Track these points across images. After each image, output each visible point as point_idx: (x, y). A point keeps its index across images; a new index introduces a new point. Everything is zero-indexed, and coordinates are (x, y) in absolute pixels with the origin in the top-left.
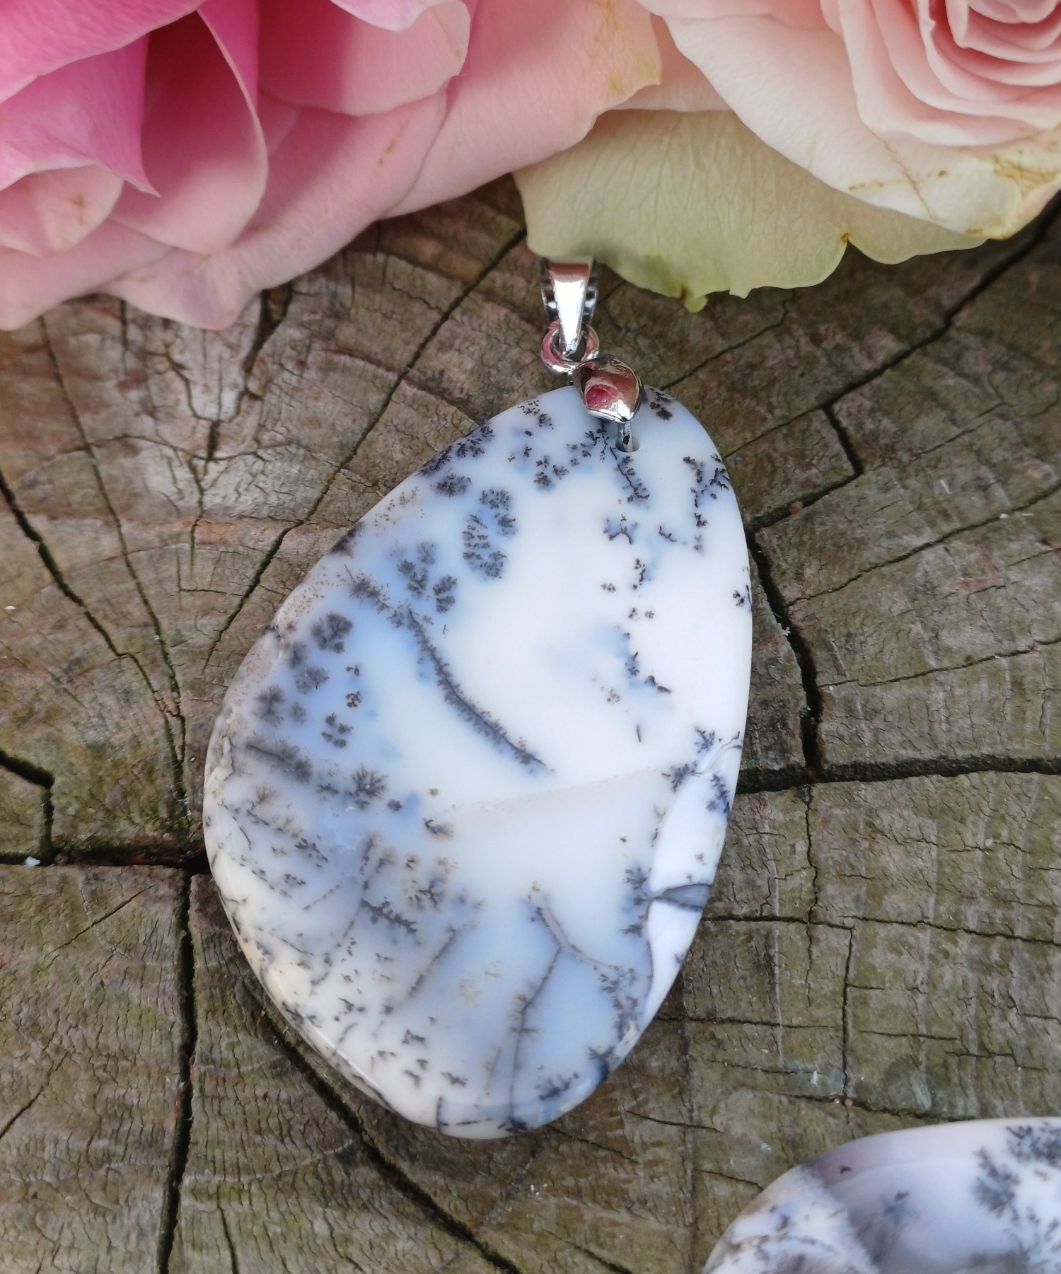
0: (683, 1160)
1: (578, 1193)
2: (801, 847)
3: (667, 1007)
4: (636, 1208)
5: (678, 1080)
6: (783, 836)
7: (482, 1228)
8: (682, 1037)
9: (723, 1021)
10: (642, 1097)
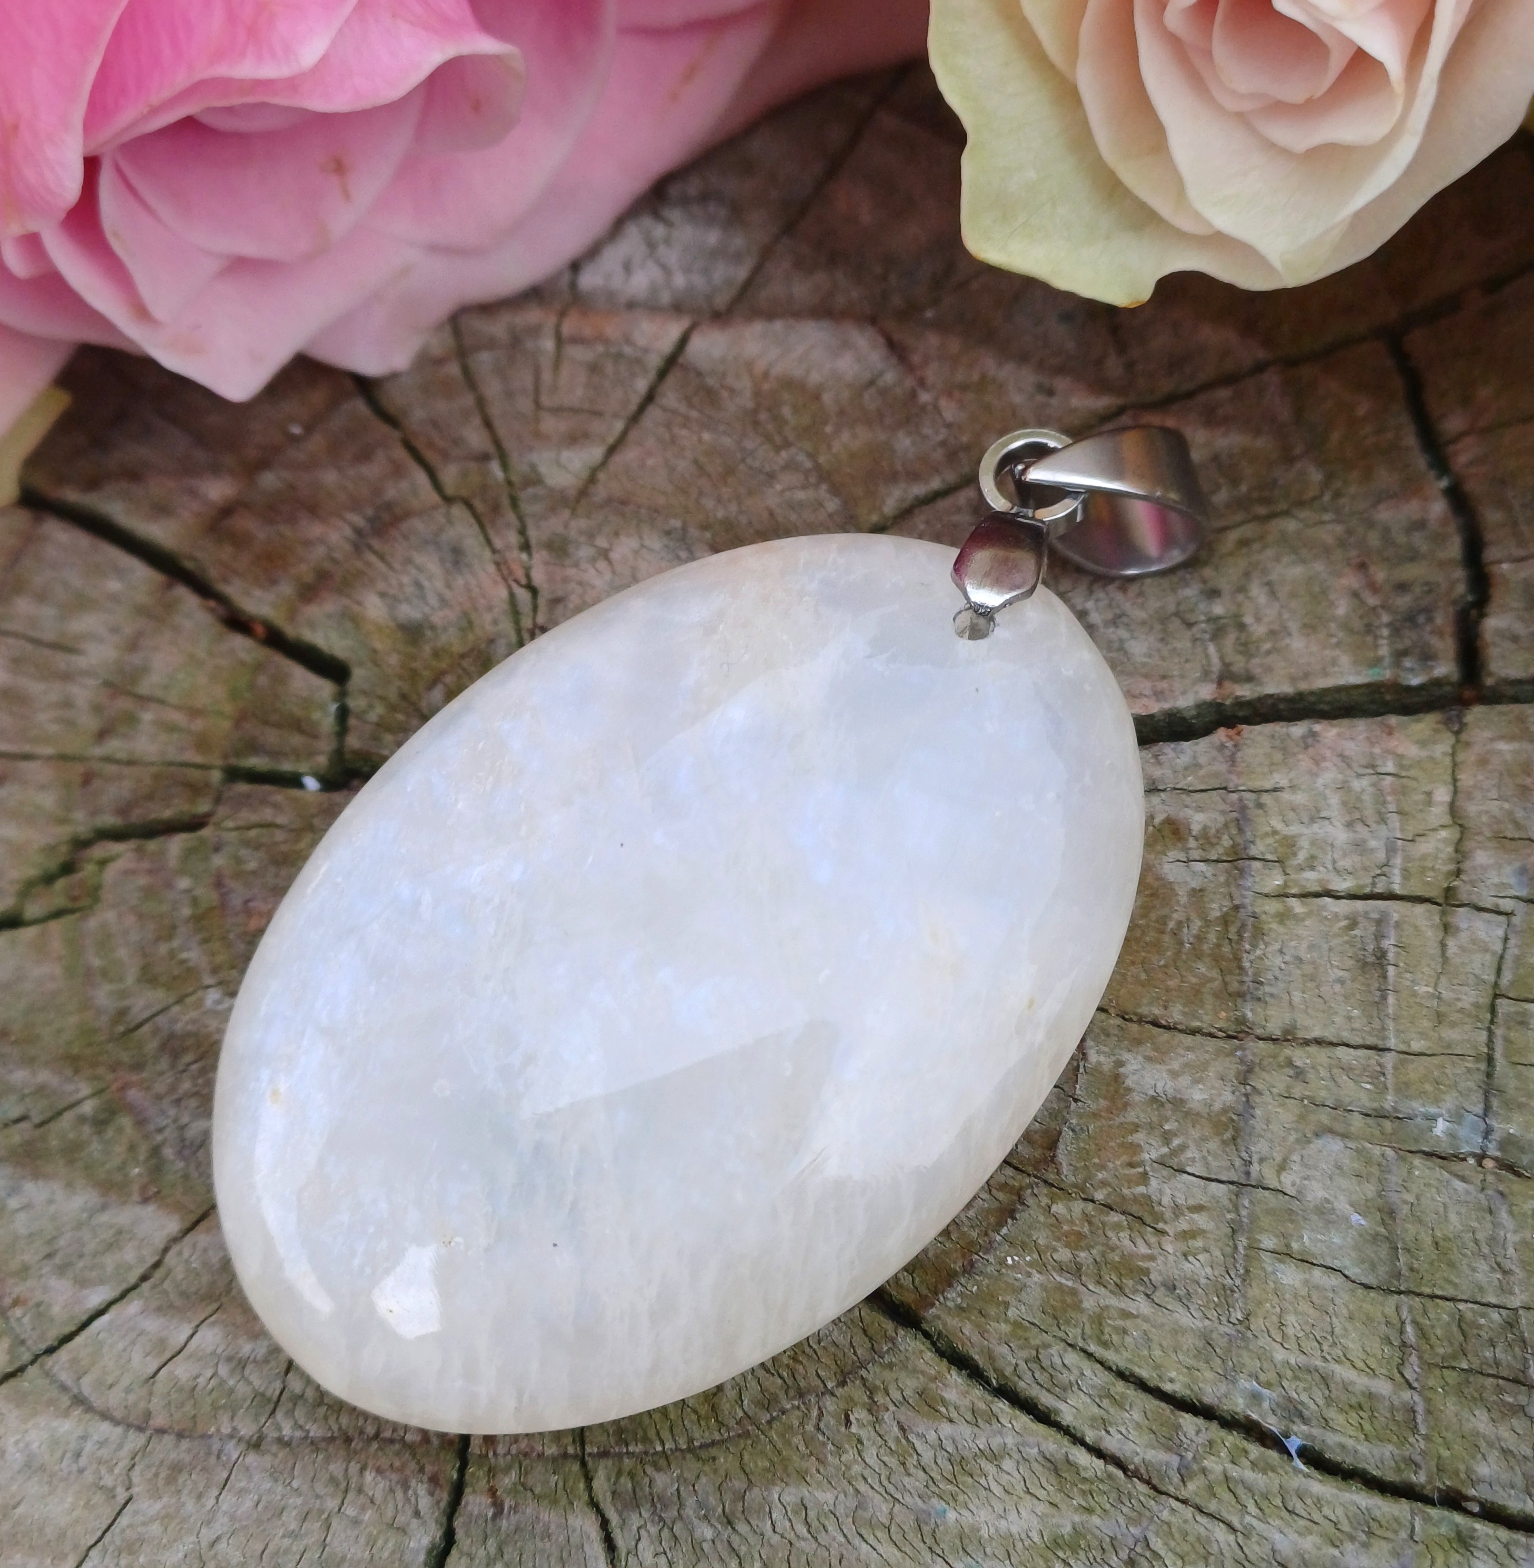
0: (1234, 1231)
1: (1076, 1271)
2: (1442, 795)
3: (1222, 1019)
4: (1159, 1296)
5: (1233, 1120)
6: (1415, 779)
7: (933, 1311)
8: (1242, 1061)
9: (1306, 1043)
10: (1176, 1142)
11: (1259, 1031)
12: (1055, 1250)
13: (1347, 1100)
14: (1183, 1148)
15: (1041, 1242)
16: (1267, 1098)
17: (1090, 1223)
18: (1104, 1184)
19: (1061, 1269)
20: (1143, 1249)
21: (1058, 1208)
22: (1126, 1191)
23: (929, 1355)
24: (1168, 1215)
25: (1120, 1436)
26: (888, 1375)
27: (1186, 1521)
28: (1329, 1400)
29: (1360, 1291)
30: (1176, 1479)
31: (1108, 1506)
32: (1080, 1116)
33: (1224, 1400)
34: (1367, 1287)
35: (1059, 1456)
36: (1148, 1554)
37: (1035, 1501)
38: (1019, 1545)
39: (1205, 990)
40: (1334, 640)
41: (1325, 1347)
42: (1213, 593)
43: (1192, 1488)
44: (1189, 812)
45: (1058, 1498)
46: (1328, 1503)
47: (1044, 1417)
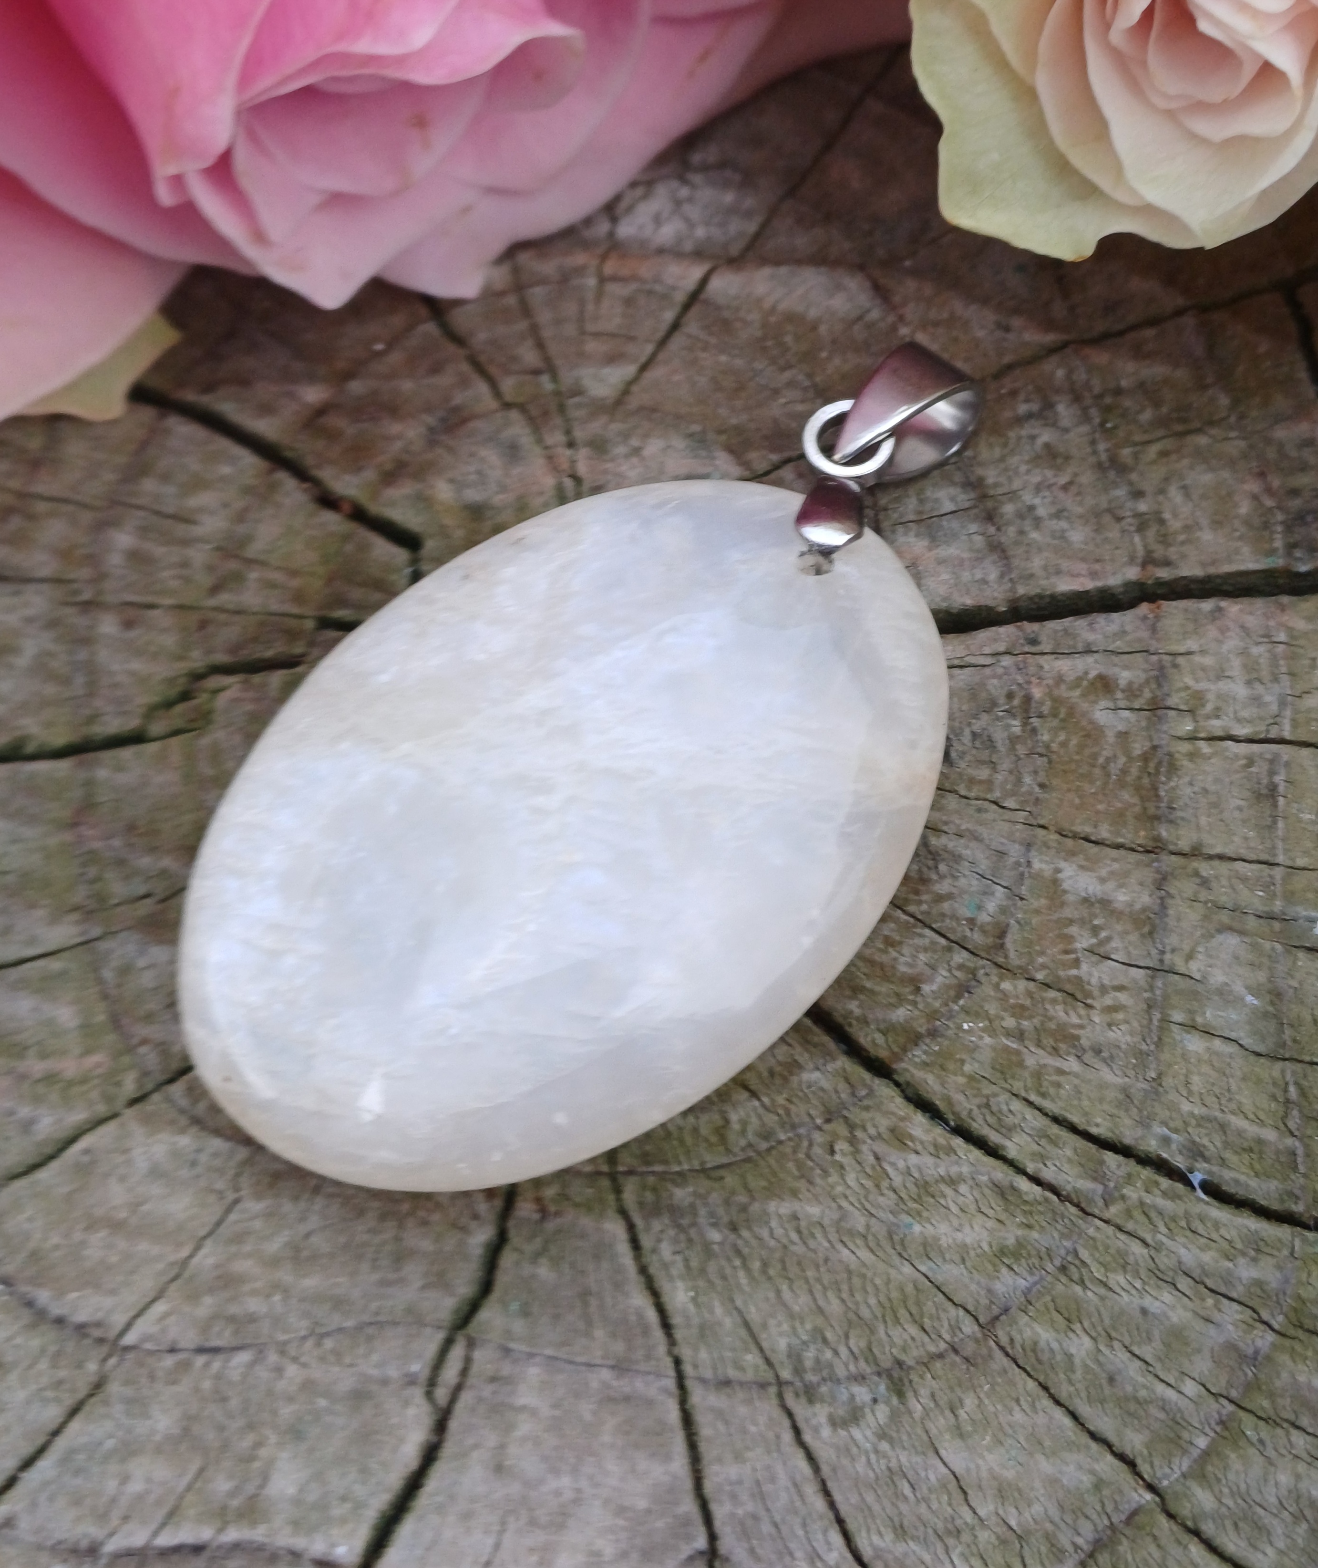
0: (1150, 1007)
1: (1020, 1036)
3: (1142, 837)
4: (1088, 1057)
5: (1149, 918)
6: (1302, 647)
7: (903, 1065)
8: (1158, 871)
9: (1211, 857)
10: (1103, 934)
11: (1172, 847)
12: (1003, 1019)
13: (1243, 904)
14: (1109, 939)
15: (992, 1012)
16: (1178, 901)
17: (1032, 998)
18: (1044, 966)
19: (1008, 1034)
20: (1075, 1020)
21: (1006, 985)
22: (1061, 973)
23: (899, 1100)
24: (1096, 993)
25: (1054, 1168)
26: (865, 1115)
27: (1108, 1237)
28: (1227, 1145)
29: (1252, 1058)
30: (1101, 1203)
31: (1044, 1224)
32: (1025, 912)
33: (1140, 1142)
34: (1259, 1055)
35: (1005, 1183)
36: (1077, 1262)
37: (986, 1219)
38: (972, 1253)
39: (1128, 813)
40: (1238, 534)
41: (1223, 1102)
42: (1138, 494)
43: (1113, 1211)
44: (1116, 670)
45: (1003, 1217)
46: (1225, 1225)
47: (993, 1152)
